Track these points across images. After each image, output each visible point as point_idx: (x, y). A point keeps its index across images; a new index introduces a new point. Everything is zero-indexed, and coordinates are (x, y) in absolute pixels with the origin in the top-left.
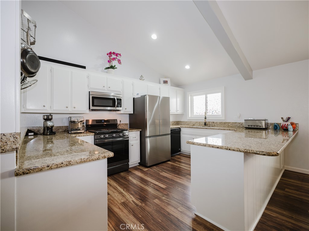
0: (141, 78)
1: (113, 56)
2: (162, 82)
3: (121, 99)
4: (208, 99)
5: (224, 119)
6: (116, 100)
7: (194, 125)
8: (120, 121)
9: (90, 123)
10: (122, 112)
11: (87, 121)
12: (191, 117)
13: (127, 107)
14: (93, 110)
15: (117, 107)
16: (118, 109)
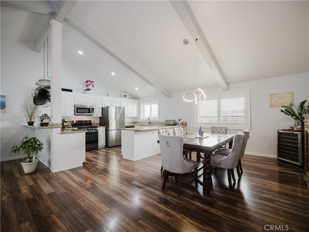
0: (108, 95)
1: (89, 83)
2: (123, 96)
3: (94, 109)
4: (152, 108)
5: (158, 120)
6: (91, 109)
7: (144, 124)
8: (94, 121)
9: (74, 122)
10: (94, 116)
11: (73, 121)
12: (143, 119)
13: (98, 113)
14: (76, 115)
15: (92, 113)
16: (92, 114)
